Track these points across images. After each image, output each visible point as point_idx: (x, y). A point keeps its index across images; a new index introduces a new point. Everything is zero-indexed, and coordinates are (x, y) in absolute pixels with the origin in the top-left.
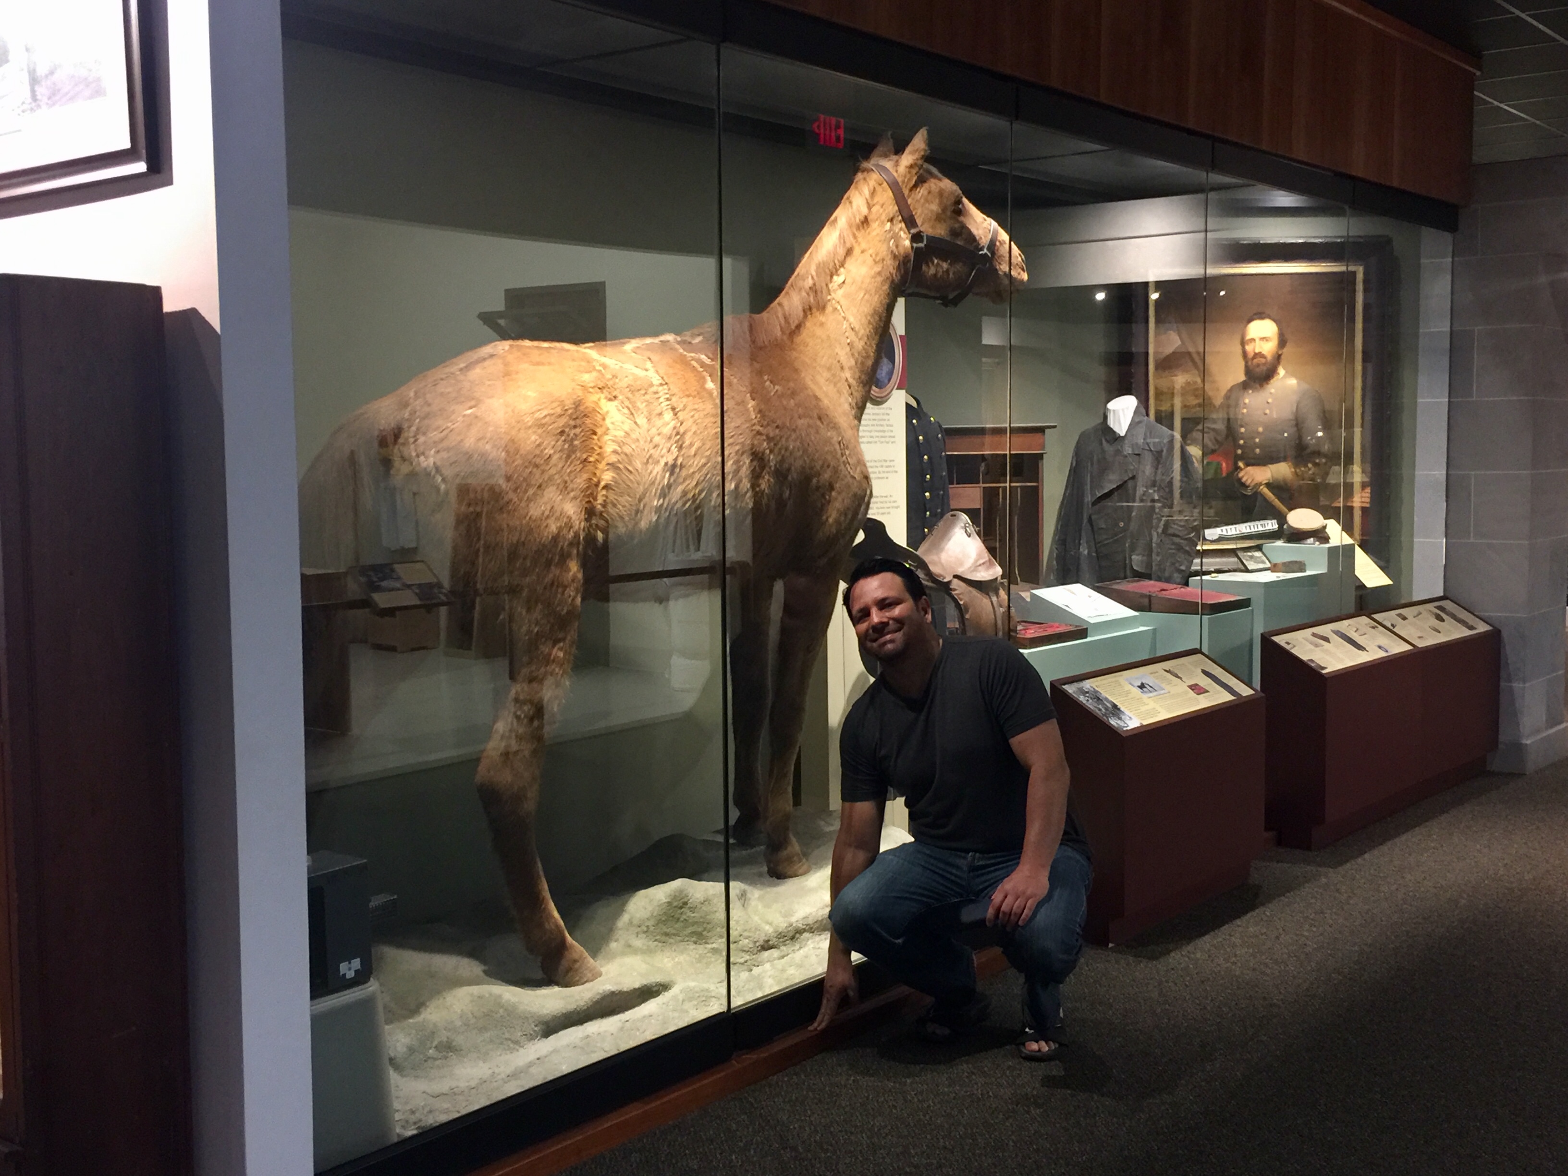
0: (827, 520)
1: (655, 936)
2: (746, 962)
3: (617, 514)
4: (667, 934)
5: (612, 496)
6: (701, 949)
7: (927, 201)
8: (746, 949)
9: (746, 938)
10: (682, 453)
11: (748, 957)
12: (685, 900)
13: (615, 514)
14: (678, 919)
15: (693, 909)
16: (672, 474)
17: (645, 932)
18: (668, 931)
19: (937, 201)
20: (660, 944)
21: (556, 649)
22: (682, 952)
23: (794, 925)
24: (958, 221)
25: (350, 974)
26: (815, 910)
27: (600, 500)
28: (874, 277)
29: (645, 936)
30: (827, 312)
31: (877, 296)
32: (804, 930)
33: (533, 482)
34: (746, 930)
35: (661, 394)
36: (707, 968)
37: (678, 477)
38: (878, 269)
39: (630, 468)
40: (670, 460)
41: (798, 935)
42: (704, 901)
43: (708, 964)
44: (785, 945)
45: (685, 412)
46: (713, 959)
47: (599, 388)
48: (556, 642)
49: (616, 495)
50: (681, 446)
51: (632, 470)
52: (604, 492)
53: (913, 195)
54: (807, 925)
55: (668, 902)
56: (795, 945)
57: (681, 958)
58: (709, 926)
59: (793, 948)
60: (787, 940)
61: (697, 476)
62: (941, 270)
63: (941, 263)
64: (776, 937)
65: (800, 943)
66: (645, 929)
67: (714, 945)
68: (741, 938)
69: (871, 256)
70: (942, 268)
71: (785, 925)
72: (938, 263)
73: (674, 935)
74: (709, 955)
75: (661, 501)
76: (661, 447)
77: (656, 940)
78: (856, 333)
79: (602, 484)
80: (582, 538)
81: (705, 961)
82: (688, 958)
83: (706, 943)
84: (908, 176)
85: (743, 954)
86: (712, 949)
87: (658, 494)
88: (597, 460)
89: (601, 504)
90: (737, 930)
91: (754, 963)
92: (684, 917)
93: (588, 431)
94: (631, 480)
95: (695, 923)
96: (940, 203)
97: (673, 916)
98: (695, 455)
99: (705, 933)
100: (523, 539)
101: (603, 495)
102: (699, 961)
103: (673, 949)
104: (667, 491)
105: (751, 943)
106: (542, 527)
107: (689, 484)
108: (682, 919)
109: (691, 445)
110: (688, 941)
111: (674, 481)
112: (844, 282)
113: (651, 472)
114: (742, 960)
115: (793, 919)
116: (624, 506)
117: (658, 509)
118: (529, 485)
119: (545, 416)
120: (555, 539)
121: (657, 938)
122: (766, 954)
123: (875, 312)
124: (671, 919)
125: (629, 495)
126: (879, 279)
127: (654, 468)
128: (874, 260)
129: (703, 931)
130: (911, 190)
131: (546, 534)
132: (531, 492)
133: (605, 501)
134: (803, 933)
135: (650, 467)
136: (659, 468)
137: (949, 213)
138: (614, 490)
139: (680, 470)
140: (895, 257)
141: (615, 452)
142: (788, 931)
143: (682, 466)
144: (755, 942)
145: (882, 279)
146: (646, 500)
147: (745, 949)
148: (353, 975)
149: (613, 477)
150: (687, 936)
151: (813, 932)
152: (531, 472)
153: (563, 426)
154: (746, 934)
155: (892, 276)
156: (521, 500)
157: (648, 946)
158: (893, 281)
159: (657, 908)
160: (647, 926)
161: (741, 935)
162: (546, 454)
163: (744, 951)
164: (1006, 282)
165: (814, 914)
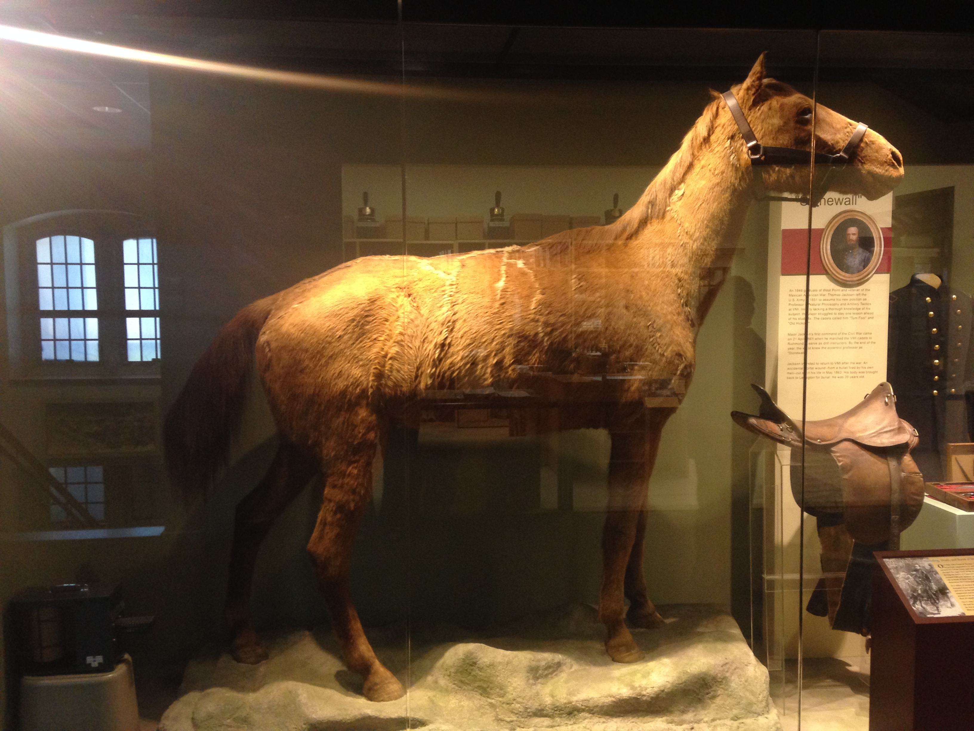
0: (629, 388)
1: (454, 681)
2: (512, 721)
3: (401, 377)
4: (462, 682)
5: (396, 365)
6: (484, 701)
7: (769, 117)
8: (516, 712)
9: (518, 703)
10: (451, 336)
11: (515, 719)
12: (474, 661)
13: (399, 378)
14: (470, 673)
15: (480, 669)
16: (442, 350)
17: (449, 676)
18: (463, 679)
19: (779, 114)
20: (457, 688)
21: (350, 468)
22: (470, 699)
23: (573, 703)
24: (804, 130)
25: (95, 665)
26: (598, 696)
27: (387, 367)
28: (712, 188)
29: (448, 678)
30: (665, 220)
31: (716, 204)
32: (583, 710)
33: (326, 354)
34: (520, 697)
35: (446, 292)
36: (481, 717)
37: (446, 354)
38: (716, 180)
39: (410, 345)
40: (440, 339)
41: (576, 713)
42: (490, 665)
43: (483, 714)
44: (561, 717)
45: (463, 305)
46: (488, 712)
47: (401, 288)
48: (350, 463)
49: (400, 364)
50: (452, 330)
51: (412, 347)
52: (390, 362)
53: (752, 114)
54: (587, 707)
55: (463, 659)
56: (570, 720)
57: (466, 703)
58: (491, 685)
59: (567, 722)
60: (563, 714)
61: (461, 353)
62: (784, 176)
63: (783, 169)
64: (552, 709)
65: (577, 719)
66: (449, 673)
67: (493, 701)
68: (514, 702)
69: (710, 170)
70: (786, 174)
71: (565, 701)
72: (779, 171)
73: (468, 684)
74: (487, 707)
75: (434, 370)
76: (434, 331)
77: (454, 684)
78: (691, 237)
79: (389, 356)
80: (370, 393)
81: (482, 711)
82: (471, 705)
83: (488, 697)
84: (746, 97)
85: (512, 715)
86: (491, 703)
87: (431, 365)
88: (386, 339)
89: (388, 370)
90: (512, 694)
91: (519, 724)
92: (474, 673)
93: (380, 319)
94: (411, 354)
95: (481, 680)
96: (781, 117)
97: (466, 670)
98: (462, 337)
99: (488, 689)
100: (317, 392)
101: (390, 364)
102: (478, 709)
103: (465, 694)
104: (437, 363)
105: (522, 707)
106: (332, 385)
107: (455, 359)
108: (472, 674)
109: (459, 330)
110: (476, 691)
111: (445, 356)
112: (683, 195)
113: (426, 350)
114: (508, 719)
115: (574, 699)
116: (405, 372)
117: (432, 376)
118: (322, 356)
119: (341, 309)
120: (344, 393)
121: (456, 682)
122: (537, 720)
123: (713, 217)
124: (465, 671)
125: (409, 365)
126: (717, 189)
127: (428, 346)
128: (713, 174)
129: (487, 688)
130: (750, 109)
131: (335, 390)
132: (323, 361)
133: (391, 368)
134: (582, 712)
135: (426, 345)
136: (432, 346)
137: (792, 124)
138: (398, 361)
139: (449, 348)
140: (737, 169)
141: (401, 334)
142: (565, 707)
143: (450, 344)
144: (527, 708)
145: (721, 189)
146: (423, 369)
147: (514, 711)
148: (97, 665)
149: (398, 352)
150: (476, 688)
151: (593, 714)
152: (323, 347)
153: (355, 316)
154: (520, 700)
155: (734, 186)
156: (315, 366)
157: (448, 686)
158: (735, 190)
159: (457, 661)
160: (450, 672)
161: (514, 700)
162: (336, 335)
163: (514, 713)
164: (870, 179)
165: (596, 699)
